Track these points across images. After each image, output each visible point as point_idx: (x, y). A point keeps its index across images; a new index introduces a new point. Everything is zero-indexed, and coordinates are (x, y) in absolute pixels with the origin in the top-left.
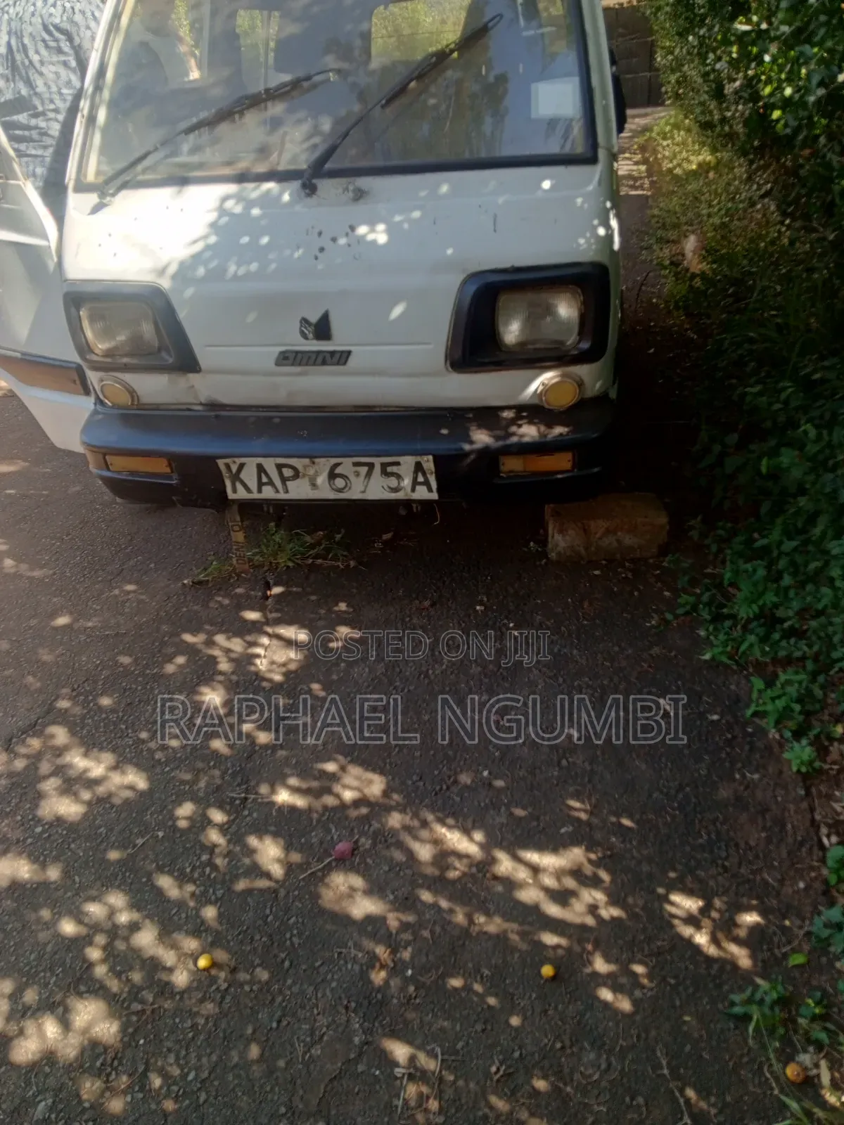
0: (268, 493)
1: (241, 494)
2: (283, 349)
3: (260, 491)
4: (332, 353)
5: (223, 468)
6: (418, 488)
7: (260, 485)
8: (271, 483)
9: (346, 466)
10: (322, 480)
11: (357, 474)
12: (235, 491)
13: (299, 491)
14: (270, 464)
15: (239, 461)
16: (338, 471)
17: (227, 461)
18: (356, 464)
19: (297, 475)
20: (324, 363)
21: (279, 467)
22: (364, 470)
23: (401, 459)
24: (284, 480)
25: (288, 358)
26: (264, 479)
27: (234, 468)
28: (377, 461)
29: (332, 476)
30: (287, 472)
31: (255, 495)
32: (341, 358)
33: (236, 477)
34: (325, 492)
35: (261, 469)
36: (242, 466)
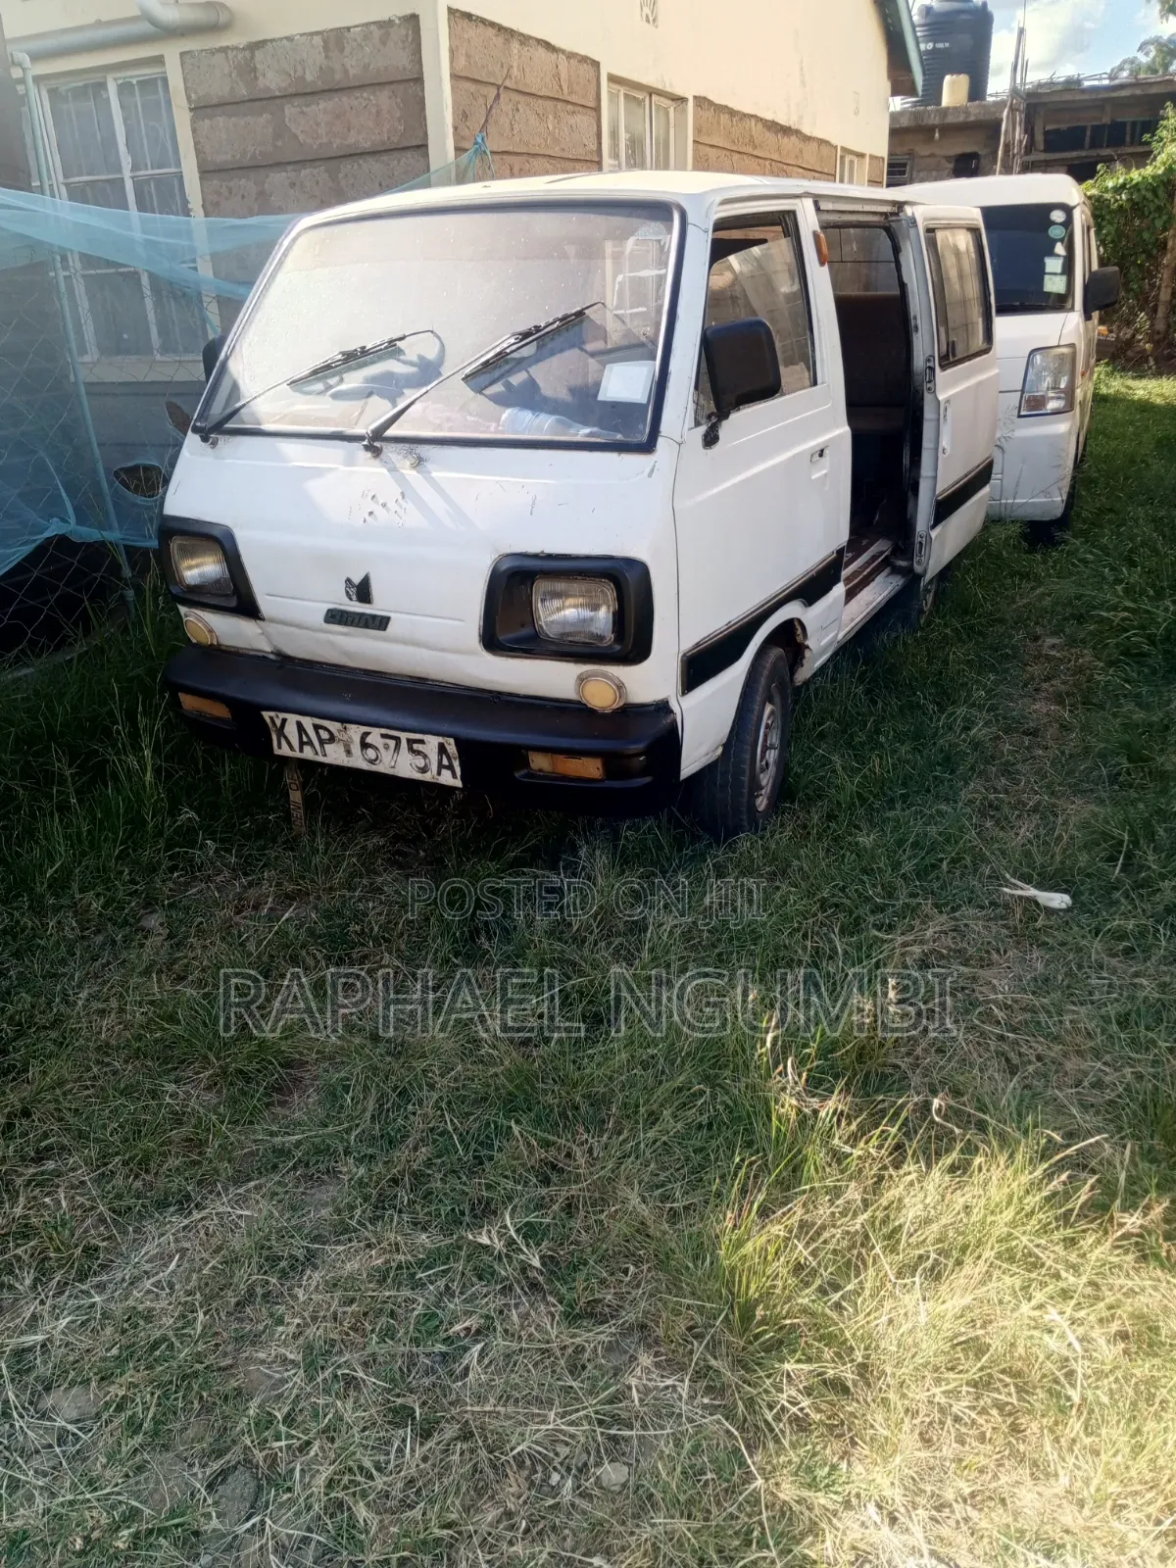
0: (308, 753)
1: (285, 751)
2: (332, 606)
3: (301, 750)
4: (374, 617)
5: (268, 720)
6: (444, 771)
7: (302, 744)
8: (310, 743)
9: (375, 736)
10: (356, 748)
11: (386, 747)
12: (280, 747)
13: (334, 755)
14: (308, 722)
15: (282, 715)
16: (369, 740)
17: (272, 714)
18: (384, 736)
19: (332, 739)
20: (366, 626)
21: (316, 727)
22: (392, 743)
23: (426, 738)
24: (322, 742)
25: (336, 617)
26: (305, 739)
27: (278, 723)
28: (404, 736)
29: (364, 745)
30: (325, 735)
31: (297, 754)
32: (381, 623)
33: (281, 732)
34: (358, 761)
35: (300, 726)
36: (284, 721)
